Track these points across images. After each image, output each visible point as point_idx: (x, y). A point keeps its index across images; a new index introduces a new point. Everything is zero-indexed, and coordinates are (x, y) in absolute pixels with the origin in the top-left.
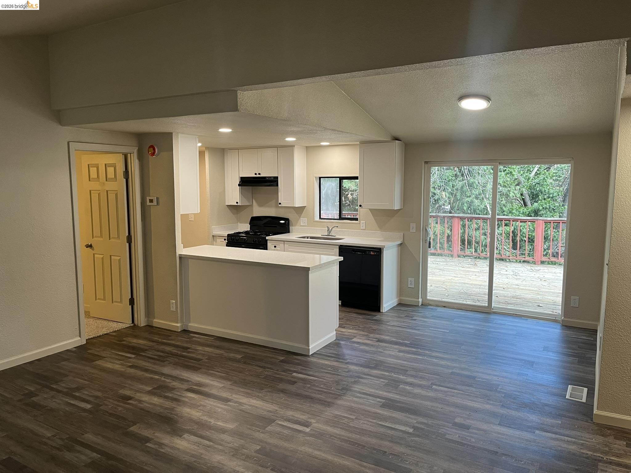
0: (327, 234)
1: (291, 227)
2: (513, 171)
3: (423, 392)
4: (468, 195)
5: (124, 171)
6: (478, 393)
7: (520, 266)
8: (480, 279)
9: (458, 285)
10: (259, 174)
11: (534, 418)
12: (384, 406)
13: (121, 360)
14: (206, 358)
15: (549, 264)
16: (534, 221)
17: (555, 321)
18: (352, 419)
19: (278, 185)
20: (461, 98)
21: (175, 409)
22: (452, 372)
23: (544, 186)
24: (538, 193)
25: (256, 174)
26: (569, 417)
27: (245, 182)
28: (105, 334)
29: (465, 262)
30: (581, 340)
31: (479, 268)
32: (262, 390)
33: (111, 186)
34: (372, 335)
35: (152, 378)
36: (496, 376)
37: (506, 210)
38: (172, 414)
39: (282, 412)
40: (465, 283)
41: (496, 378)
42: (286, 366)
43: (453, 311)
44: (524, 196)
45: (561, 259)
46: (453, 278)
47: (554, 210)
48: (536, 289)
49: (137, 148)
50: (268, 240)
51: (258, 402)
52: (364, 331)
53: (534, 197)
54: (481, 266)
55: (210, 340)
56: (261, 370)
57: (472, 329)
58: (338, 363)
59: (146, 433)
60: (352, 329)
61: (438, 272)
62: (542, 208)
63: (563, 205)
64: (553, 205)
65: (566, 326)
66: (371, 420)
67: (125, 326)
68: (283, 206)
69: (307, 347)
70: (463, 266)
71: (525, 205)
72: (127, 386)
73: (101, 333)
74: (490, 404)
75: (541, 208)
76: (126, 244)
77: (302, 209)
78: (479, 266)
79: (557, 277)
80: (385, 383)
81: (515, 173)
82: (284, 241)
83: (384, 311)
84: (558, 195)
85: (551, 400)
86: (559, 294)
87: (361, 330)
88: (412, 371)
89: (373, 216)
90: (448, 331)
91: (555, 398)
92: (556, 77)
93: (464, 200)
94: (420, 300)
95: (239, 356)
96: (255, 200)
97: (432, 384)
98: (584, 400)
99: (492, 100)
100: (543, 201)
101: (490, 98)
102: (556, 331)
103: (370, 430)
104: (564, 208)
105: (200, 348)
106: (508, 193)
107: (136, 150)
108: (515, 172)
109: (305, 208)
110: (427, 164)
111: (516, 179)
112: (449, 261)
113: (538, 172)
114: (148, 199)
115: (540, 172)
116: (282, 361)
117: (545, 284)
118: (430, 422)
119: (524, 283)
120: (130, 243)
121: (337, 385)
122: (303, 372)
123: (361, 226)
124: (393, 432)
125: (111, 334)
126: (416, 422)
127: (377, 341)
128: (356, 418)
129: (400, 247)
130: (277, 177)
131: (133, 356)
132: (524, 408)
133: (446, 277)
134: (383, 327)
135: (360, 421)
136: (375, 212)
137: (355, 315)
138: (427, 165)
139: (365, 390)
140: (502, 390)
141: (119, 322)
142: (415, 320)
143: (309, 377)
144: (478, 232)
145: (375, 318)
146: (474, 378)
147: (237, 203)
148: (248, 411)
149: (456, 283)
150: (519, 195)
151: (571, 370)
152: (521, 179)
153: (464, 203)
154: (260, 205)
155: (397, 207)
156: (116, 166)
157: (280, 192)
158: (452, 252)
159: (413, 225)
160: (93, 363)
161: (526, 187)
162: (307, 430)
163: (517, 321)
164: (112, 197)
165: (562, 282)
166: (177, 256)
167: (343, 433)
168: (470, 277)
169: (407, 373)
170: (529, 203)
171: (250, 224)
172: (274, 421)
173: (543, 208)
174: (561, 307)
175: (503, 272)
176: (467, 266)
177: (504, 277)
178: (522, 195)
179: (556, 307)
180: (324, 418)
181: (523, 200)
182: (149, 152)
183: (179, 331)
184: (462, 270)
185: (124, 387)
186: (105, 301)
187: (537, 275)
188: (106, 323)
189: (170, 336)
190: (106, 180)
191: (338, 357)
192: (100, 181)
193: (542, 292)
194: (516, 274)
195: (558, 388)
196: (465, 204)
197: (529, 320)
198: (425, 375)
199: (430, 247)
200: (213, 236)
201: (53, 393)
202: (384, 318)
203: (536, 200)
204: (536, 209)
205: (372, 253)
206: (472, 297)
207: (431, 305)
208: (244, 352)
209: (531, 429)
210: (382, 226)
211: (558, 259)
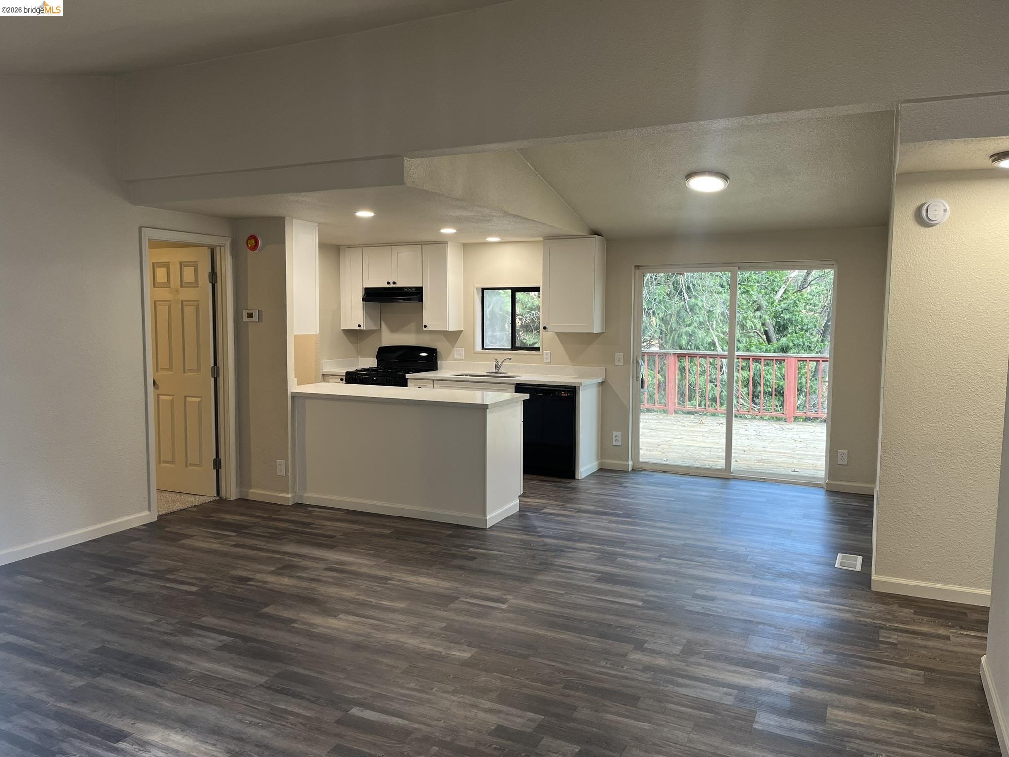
0: (494, 371)
1: (439, 362)
2: (750, 290)
3: (650, 565)
4: (688, 323)
5: (210, 273)
6: (722, 564)
7: (764, 425)
8: (710, 441)
9: (678, 447)
10: (394, 283)
11: (796, 587)
12: (599, 580)
13: (219, 539)
14: (341, 534)
15: (804, 421)
16: (784, 358)
17: (817, 486)
18: (561, 594)
19: (421, 300)
20: (689, 176)
21: (316, 589)
22: (684, 544)
23: (795, 313)
24: (787, 323)
25: (388, 283)
26: (840, 586)
27: (372, 295)
28: (181, 510)
29: (686, 419)
30: (852, 506)
31: (707, 427)
32: (431, 567)
33: (188, 294)
34: (569, 505)
35: (271, 557)
36: (743, 546)
37: (742, 347)
38: (314, 594)
39: (465, 589)
40: (688, 446)
41: (744, 549)
42: (458, 541)
43: (677, 476)
44: (767, 327)
45: (821, 414)
46: (672, 439)
47: (810, 347)
48: (788, 452)
49: (230, 239)
50: (408, 379)
51: (429, 580)
52: (556, 501)
53: (782, 329)
54: (709, 425)
55: (339, 514)
56: (423, 546)
57: (705, 496)
58: (528, 536)
59: (287, 614)
60: (540, 498)
61: (648, 432)
62: (793, 344)
63: (822, 341)
64: (808, 340)
65: (832, 492)
66: (585, 595)
67: (207, 500)
68: (429, 329)
69: (483, 518)
70: (683, 425)
71: (769, 340)
72: (239, 566)
73: (175, 509)
74: (738, 575)
75: (791, 345)
76: (210, 379)
77: (457, 334)
78: (706, 425)
79: (817, 438)
80: (597, 557)
81: (753, 293)
82: (433, 380)
83: (581, 477)
84: (815, 327)
85: (816, 569)
86: (820, 458)
87: (552, 499)
88: (631, 543)
89: (562, 343)
90: (673, 499)
91: (821, 567)
92: (814, 150)
93: (681, 331)
94: (630, 463)
95: (387, 532)
96: (385, 323)
97: (660, 556)
98: (858, 568)
99: (730, 178)
100: (794, 335)
101: (728, 176)
102: (819, 498)
103: (587, 604)
104: (824, 345)
105: (329, 523)
106: (744, 322)
107: (229, 242)
108: (753, 291)
109: (461, 333)
110: (638, 268)
111: (755, 301)
112: (662, 419)
113: (785, 296)
114: (245, 313)
115: (788, 297)
116: (450, 536)
117: (801, 445)
118: (663, 595)
119: (772, 445)
120: (216, 378)
121: (531, 559)
122: (483, 546)
123: (545, 358)
124: (617, 605)
125: (189, 509)
126: (645, 595)
127: (577, 512)
128: (566, 593)
129: (601, 387)
130: (421, 288)
131: (234, 534)
132: (782, 577)
133: (661, 438)
134: (583, 496)
135: (571, 596)
136: (564, 337)
137: (540, 483)
138: (638, 270)
139: (573, 565)
140: (752, 561)
141: (197, 495)
142: (626, 487)
143: (492, 552)
144: (702, 378)
145: (569, 486)
146: (715, 549)
147: (359, 326)
148: (419, 589)
149: (676, 445)
150: (759, 326)
151: (841, 538)
152: (762, 302)
153: (682, 335)
154: (393, 330)
155: (597, 329)
156: (197, 264)
157: (425, 309)
158: (666, 406)
159: (619, 356)
160: (179, 542)
161: (769, 313)
162: (504, 606)
163: (766, 486)
164: (189, 310)
165: (825, 443)
166: (288, 395)
167: (552, 608)
168: (695, 439)
169: (625, 545)
170: (774, 336)
171: (377, 358)
172: (457, 598)
173: (795, 345)
174: (824, 472)
175: (742, 431)
176: (690, 424)
177: (744, 438)
178: (763, 325)
179: (817, 472)
180: (522, 593)
181: (766, 333)
182: (248, 245)
183: (290, 504)
184: (682, 430)
185: (236, 568)
186: (174, 465)
187: (790, 435)
188: (177, 496)
189: (279, 511)
190: (182, 286)
191: (528, 529)
192: (171, 286)
193: (798, 455)
194: (760, 434)
195: (824, 557)
196: (684, 336)
197: (782, 486)
198: (649, 548)
199: (642, 387)
200: (323, 375)
201: (134, 577)
202: (581, 485)
203: (784, 334)
204: (784, 346)
205: (563, 394)
206: (700, 462)
207: (645, 470)
208: (393, 527)
209: (794, 598)
210: (574, 358)
211: (818, 414)
